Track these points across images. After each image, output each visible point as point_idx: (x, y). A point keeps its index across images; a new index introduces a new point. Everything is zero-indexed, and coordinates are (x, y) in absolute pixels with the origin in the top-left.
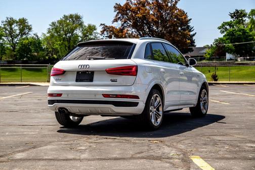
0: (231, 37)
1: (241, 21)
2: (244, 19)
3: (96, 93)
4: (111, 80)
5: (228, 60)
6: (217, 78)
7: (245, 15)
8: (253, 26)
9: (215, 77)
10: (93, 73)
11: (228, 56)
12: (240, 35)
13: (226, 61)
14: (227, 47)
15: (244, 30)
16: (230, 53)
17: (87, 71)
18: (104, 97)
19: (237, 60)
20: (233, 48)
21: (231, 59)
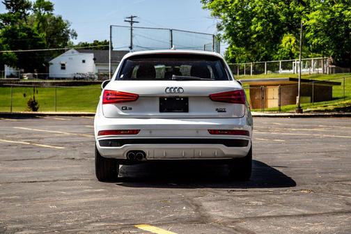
0: (10, 39)
1: (23, 15)
2: (27, 12)
3: (198, 128)
4: (217, 110)
5: (7, 77)
6: (36, 106)
7: (28, 6)
8: (40, 25)
9: (33, 105)
10: (186, 99)
11: (8, 70)
12: (24, 37)
13: (5, 78)
14: (5, 56)
15: (29, 29)
16: (10, 65)
17: (178, 97)
18: (211, 133)
19: (22, 78)
20: (15, 58)
21: (12, 76)
